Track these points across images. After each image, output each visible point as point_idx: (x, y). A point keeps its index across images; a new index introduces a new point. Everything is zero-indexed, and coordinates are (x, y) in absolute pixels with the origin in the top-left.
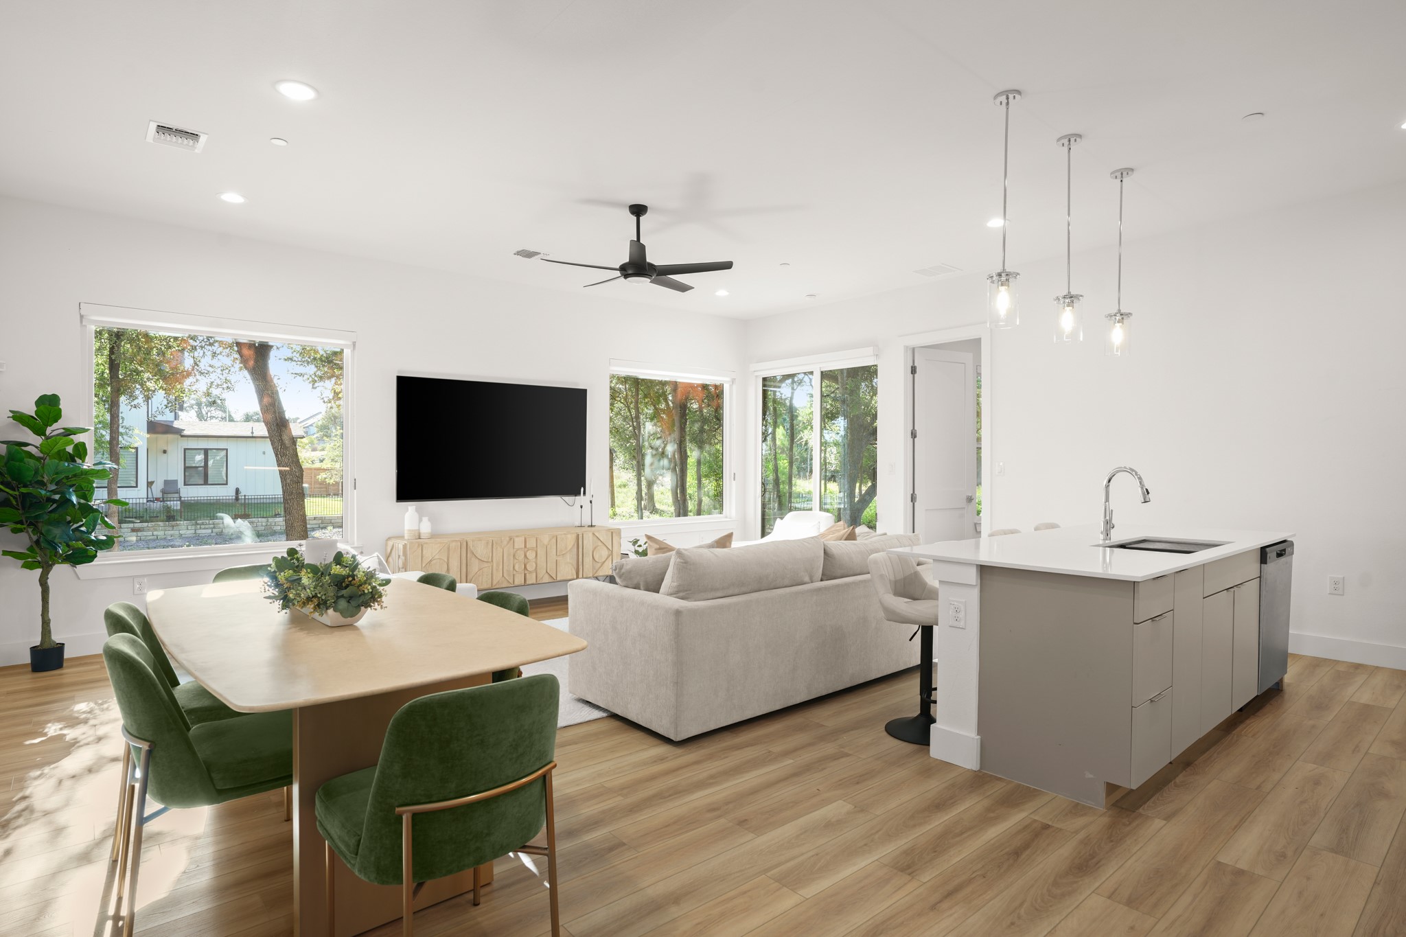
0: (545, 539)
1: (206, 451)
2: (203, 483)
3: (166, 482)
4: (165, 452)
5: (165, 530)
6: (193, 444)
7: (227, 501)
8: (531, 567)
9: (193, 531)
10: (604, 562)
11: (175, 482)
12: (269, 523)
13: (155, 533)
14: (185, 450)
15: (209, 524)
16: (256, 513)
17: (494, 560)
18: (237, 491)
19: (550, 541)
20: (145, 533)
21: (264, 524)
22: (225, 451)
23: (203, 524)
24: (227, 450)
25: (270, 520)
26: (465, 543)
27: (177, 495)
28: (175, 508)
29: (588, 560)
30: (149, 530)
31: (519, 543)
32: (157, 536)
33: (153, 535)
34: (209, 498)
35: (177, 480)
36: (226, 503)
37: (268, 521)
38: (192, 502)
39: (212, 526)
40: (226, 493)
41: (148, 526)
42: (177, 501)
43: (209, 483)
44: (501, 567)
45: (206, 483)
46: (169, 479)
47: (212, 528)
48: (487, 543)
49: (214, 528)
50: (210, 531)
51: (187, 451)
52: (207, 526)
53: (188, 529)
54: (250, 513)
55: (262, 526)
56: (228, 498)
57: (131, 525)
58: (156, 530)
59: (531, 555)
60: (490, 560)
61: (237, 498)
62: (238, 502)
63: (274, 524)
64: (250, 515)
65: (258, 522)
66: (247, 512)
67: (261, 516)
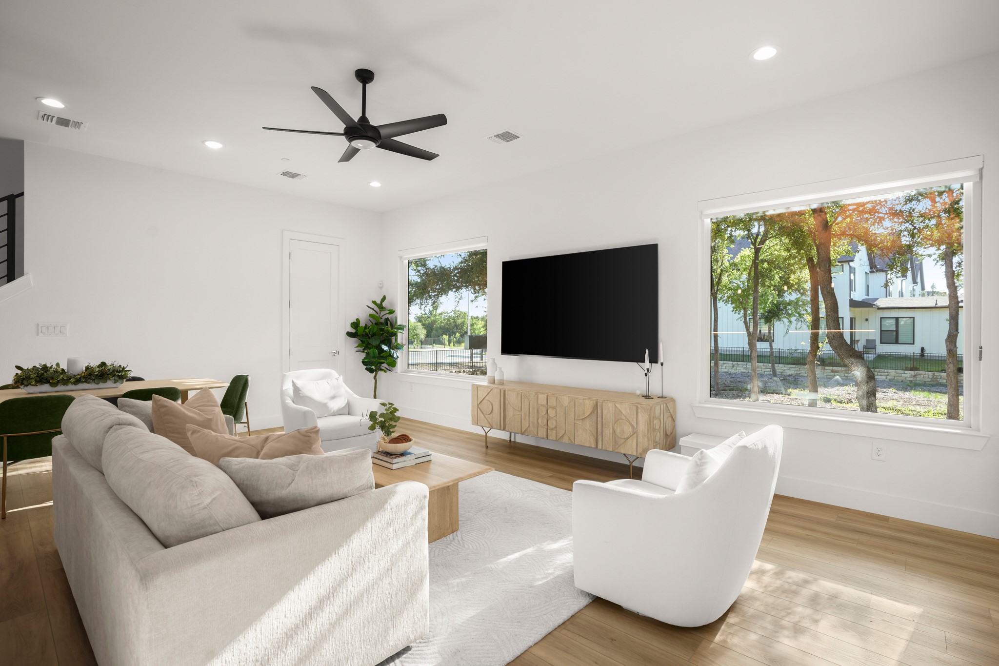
0: (566, 400)
1: (897, 319)
2: (894, 342)
3: (868, 341)
4: (867, 320)
6: (887, 314)
7: (915, 357)
8: (552, 424)
10: (628, 438)
11: (874, 341)
12: (935, 377)
13: (846, 375)
14: (881, 318)
15: (884, 372)
16: (926, 367)
17: (523, 410)
18: (923, 349)
19: (569, 403)
21: (930, 376)
22: (912, 319)
23: (879, 371)
24: (914, 318)
25: (937, 374)
26: (502, 392)
27: (874, 350)
28: (868, 359)
29: (608, 432)
30: (842, 372)
31: (542, 399)
32: (847, 377)
33: (844, 376)
34: (899, 354)
35: (875, 340)
37: (934, 374)
38: (886, 356)
39: (887, 374)
40: (915, 350)
42: (873, 354)
43: (899, 342)
44: (527, 417)
45: (897, 342)
46: (870, 338)
47: (886, 376)
48: (518, 394)
49: (888, 375)
50: (884, 377)
52: (882, 374)
54: (918, 367)
55: (929, 378)
57: (831, 368)
58: (847, 373)
59: (552, 413)
60: (520, 409)
61: (922, 355)
62: (924, 358)
63: (939, 378)
64: (919, 368)
65: (925, 374)
66: (915, 366)
67: (929, 370)
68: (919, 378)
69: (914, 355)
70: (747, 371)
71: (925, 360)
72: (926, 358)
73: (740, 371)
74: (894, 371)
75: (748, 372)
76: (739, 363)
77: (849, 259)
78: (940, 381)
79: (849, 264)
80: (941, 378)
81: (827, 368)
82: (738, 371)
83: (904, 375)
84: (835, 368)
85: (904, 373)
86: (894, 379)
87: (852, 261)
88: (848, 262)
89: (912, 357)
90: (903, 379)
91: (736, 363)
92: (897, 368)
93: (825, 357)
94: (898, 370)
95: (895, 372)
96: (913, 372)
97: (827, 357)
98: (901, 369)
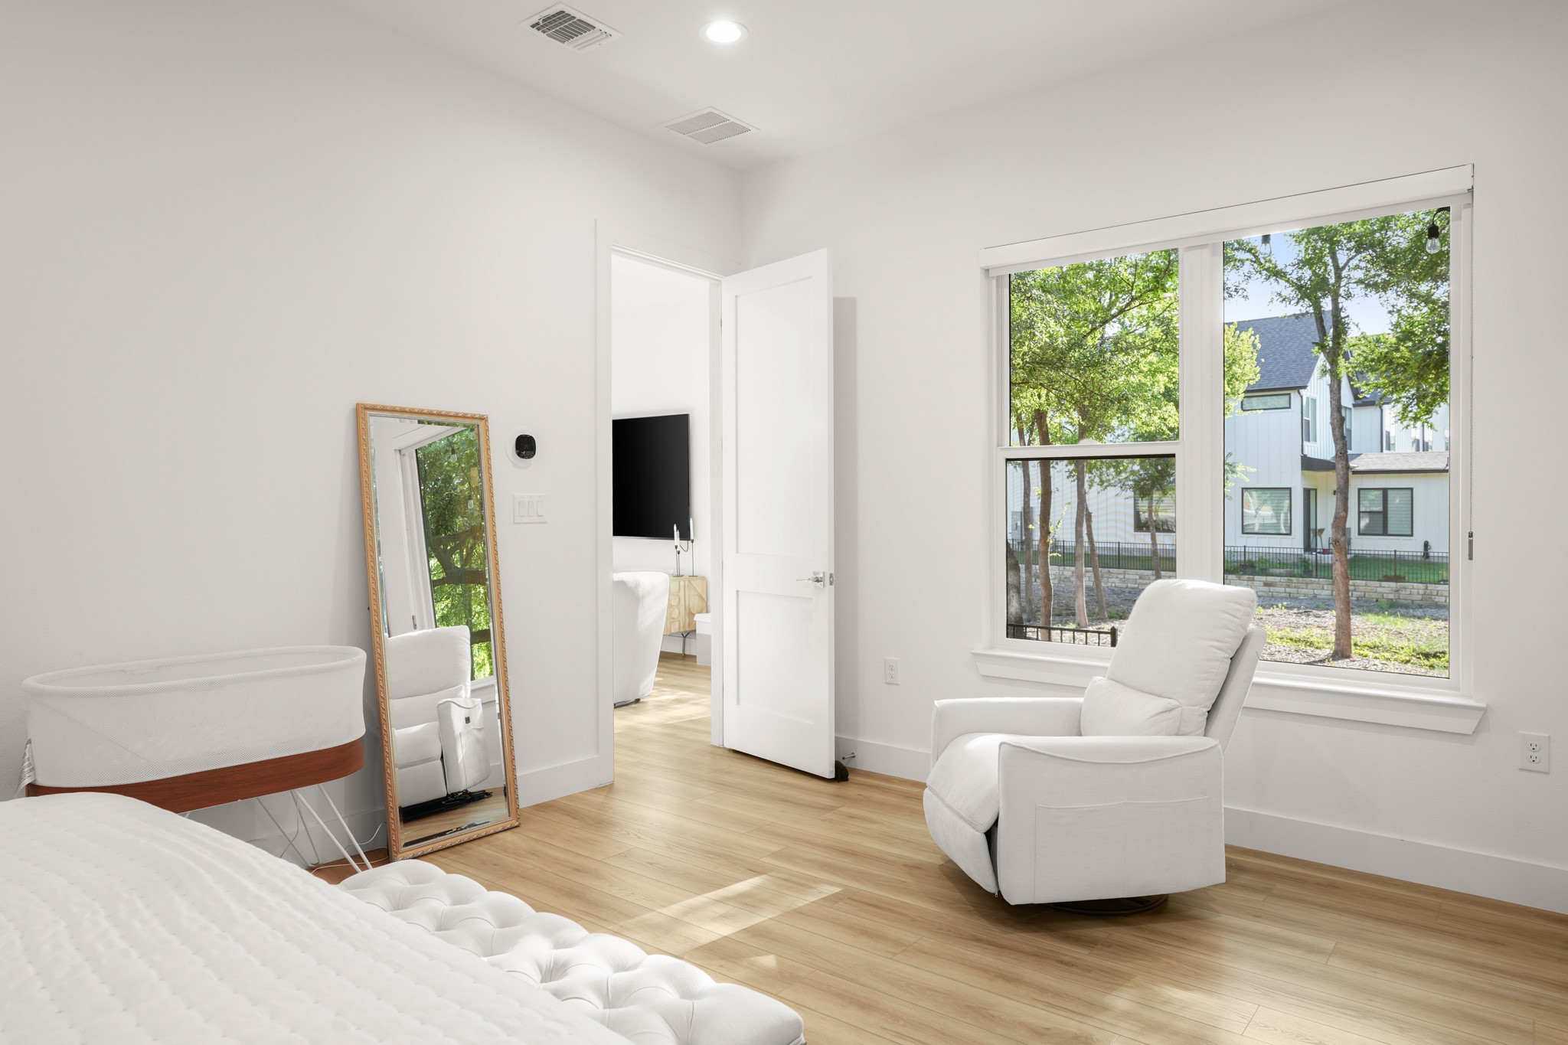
1: (1385, 491)
2: (1381, 532)
5: (1299, 588)
6: (1369, 482)
7: (1415, 558)
9: (1329, 592)
12: (1428, 592)
13: (1288, 590)
14: (1359, 490)
18: (1426, 545)
20: (1277, 589)
21: (1421, 592)
22: (1409, 492)
24: (1412, 489)
25: (1431, 587)
30: (1281, 586)
32: (1290, 594)
33: (1285, 592)
34: (1388, 553)
35: (1349, 529)
36: (1413, 561)
37: (1427, 588)
40: (1410, 547)
41: (1280, 581)
43: (1389, 533)
45: (1385, 533)
49: (1355, 590)
51: (1362, 492)
53: (1323, 589)
54: (1402, 575)
55: (1418, 594)
56: (1415, 554)
57: (1264, 578)
58: (1289, 586)
61: (1426, 555)
62: (1428, 560)
63: (1435, 593)
64: (1404, 578)
65: (1413, 588)
66: (1398, 573)
67: (1419, 581)
68: (1404, 594)
69: (1395, 555)
70: (1124, 585)
71: (1430, 563)
72: (1432, 560)
73: (1113, 585)
74: (1364, 582)
75: (1127, 587)
76: (1111, 570)
77: (1300, 384)
78: (1436, 600)
79: (1299, 393)
80: (1437, 595)
81: (1257, 578)
82: (1109, 584)
83: (1379, 590)
84: (1270, 579)
85: (1381, 586)
86: (1364, 596)
87: (1305, 387)
88: (1298, 388)
89: (1393, 557)
90: (1378, 596)
91: (1106, 570)
92: (1369, 578)
93: (1254, 560)
94: (1371, 580)
95: (1366, 585)
96: (1393, 585)
97: (1257, 559)
98: (1377, 579)
